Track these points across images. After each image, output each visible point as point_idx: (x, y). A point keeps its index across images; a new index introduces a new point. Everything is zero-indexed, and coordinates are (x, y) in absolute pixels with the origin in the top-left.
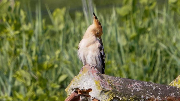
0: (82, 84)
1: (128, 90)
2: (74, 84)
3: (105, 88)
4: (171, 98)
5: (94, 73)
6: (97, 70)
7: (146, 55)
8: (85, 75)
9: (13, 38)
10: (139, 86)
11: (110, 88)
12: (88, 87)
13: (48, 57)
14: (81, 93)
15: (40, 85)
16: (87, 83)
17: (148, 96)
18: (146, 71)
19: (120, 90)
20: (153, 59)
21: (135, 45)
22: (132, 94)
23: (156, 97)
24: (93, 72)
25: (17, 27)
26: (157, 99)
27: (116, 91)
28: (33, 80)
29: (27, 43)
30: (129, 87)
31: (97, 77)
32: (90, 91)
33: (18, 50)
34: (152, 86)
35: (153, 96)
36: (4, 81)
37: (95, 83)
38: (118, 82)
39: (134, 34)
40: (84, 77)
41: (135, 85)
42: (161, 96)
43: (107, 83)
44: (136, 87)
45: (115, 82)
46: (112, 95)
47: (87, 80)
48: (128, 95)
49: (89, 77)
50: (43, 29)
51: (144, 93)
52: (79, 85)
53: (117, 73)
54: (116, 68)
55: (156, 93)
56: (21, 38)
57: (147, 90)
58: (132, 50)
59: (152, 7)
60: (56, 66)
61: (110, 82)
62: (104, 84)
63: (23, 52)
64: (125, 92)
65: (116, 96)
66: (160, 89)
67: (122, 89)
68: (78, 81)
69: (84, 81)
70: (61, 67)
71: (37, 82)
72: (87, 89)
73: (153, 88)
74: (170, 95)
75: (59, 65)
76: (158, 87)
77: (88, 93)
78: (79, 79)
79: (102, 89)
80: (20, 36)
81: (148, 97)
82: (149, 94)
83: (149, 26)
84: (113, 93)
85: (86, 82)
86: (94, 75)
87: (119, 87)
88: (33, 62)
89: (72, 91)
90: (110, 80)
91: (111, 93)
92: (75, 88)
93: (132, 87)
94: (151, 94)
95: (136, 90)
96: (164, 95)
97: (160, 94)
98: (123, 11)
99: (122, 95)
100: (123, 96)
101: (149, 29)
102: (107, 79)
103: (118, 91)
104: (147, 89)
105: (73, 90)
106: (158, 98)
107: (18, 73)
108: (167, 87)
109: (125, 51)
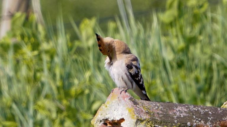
0: (112, 114)
1: (169, 116)
2: (101, 115)
3: (140, 117)
4: (225, 123)
5: (126, 99)
6: (129, 95)
7: (198, 70)
8: (115, 102)
9: (31, 61)
10: (184, 111)
11: (147, 116)
12: (119, 117)
13: (76, 81)
14: (111, 125)
15: (69, 117)
16: (118, 112)
17: (195, 122)
18: (199, 90)
19: (160, 118)
20: (208, 74)
21: (185, 59)
22: (176, 121)
23: (205, 123)
24: (124, 98)
25: (35, 46)
26: (207, 125)
27: (155, 120)
28: (59, 111)
29: (49, 65)
30: (170, 113)
31: (130, 103)
32: (122, 122)
33: (38, 75)
34: (199, 109)
35: (202, 122)
36: (23, 114)
37: (127, 111)
38: (156, 107)
39: (182, 44)
40: (113, 104)
41: (178, 109)
42: (211, 122)
43: (143, 109)
44: (179, 113)
45: (153, 108)
46: (150, 124)
47: (118, 108)
48: (170, 123)
49: (119, 104)
50: (68, 46)
51: (190, 119)
52: (108, 115)
53: (164, 95)
54: (162, 89)
55: (205, 118)
56: (41, 59)
57: (194, 116)
58: (180, 65)
59: (203, 10)
60: (87, 91)
61: (146, 108)
62: (139, 112)
63: (45, 77)
64: (166, 120)
65: (155, 125)
66: (210, 113)
67: (162, 116)
68: (107, 109)
69: (114, 109)
70: (93, 92)
71: (65, 113)
72: (119, 119)
73: (201, 112)
74: (223, 119)
75: (91, 90)
76: (207, 111)
77: (120, 124)
78: (107, 107)
79: (137, 118)
80: (39, 57)
81: (195, 124)
82: (197, 120)
83: (200, 33)
84: (151, 122)
85: (116, 110)
86: (126, 101)
87: (158, 113)
88: (58, 88)
89: (100, 123)
90: (146, 105)
91: (148, 122)
92: (103, 120)
93: (175, 113)
94: (199, 120)
95: (180, 115)
96: (216, 120)
97: (210, 119)
98: (167, 16)
99: (162, 123)
100: (163, 125)
101: (201, 38)
102: (142, 105)
103: (157, 119)
104: (193, 114)
105: (101, 121)
106: (209, 123)
107: (40, 103)
108: (219, 109)
109: (172, 67)
